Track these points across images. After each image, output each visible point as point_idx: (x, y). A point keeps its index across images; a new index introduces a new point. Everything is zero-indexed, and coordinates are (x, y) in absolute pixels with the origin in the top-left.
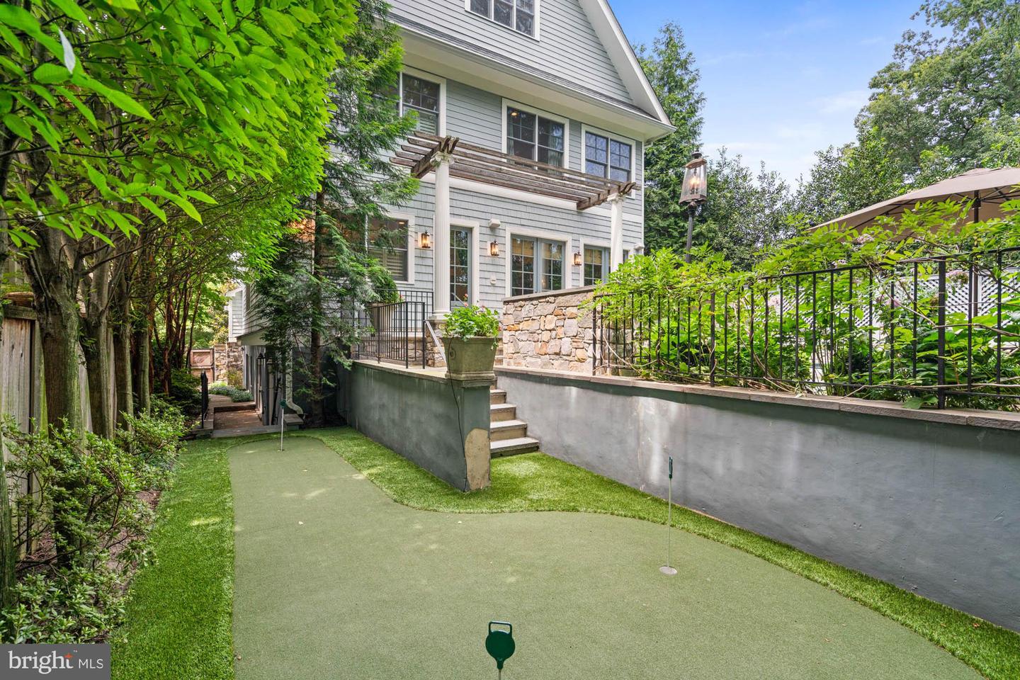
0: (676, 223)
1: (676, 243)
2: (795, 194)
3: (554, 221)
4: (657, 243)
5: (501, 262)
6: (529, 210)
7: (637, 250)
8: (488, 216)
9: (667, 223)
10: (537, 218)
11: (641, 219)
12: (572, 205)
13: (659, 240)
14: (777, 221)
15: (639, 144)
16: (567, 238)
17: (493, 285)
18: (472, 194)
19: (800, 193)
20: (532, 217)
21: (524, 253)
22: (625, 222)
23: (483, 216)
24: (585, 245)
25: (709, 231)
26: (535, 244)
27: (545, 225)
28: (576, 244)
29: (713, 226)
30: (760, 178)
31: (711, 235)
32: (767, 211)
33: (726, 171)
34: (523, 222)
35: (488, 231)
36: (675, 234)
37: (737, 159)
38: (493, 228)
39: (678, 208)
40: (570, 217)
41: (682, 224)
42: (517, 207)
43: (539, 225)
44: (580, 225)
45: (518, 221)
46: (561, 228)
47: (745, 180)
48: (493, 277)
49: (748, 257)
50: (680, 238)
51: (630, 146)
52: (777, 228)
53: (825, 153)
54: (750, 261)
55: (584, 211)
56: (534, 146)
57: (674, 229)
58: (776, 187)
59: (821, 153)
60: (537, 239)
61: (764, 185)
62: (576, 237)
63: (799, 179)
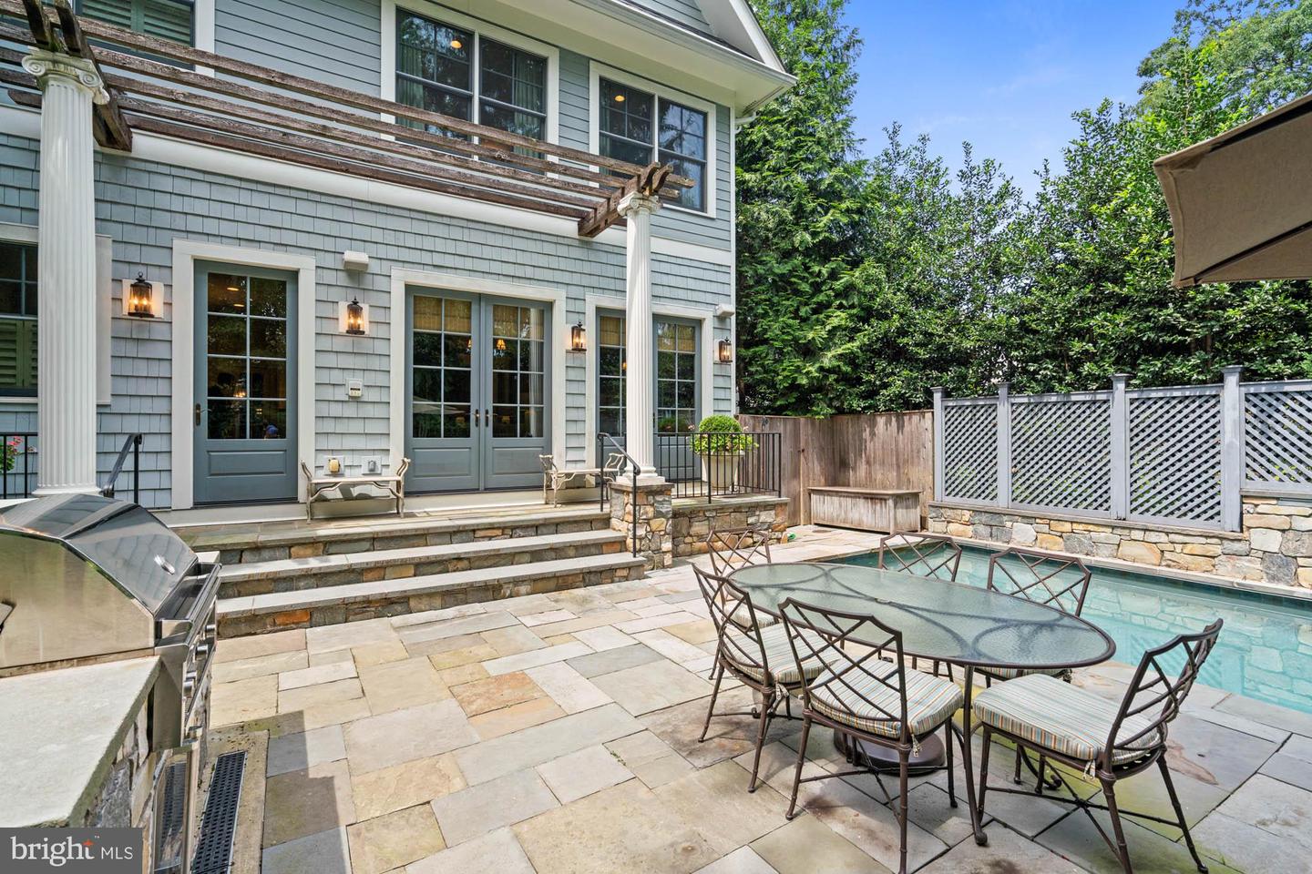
0: (807, 268)
1: (806, 304)
2: (1035, 202)
3: (521, 258)
4: (772, 305)
5: (380, 347)
6: (456, 233)
7: (722, 318)
8: (341, 245)
9: (789, 267)
10: (476, 251)
11: (729, 258)
12: (569, 227)
13: (775, 299)
14: (998, 256)
15: (723, 112)
16: (558, 296)
17: (355, 400)
18: (293, 193)
19: (1043, 198)
20: (462, 248)
21: (445, 328)
22: (655, 258)
23: (329, 244)
24: (599, 310)
25: (868, 281)
26: (474, 307)
27: (496, 267)
28: (578, 306)
29: (872, 271)
30: (963, 175)
31: (869, 289)
32: (978, 241)
33: (901, 170)
34: (438, 259)
35: (342, 279)
36: (805, 287)
37: (919, 145)
38: (355, 273)
39: (808, 237)
40: (562, 251)
41: (816, 269)
42: (422, 228)
43: (484, 266)
44: (587, 268)
45: (426, 258)
46: (539, 274)
47: (935, 185)
48: (355, 381)
49: (940, 330)
50: (813, 295)
51: (705, 115)
52: (997, 273)
53: (1094, 116)
54: (943, 340)
55: (595, 239)
56: (470, 98)
57: (803, 279)
58: (994, 192)
59: (1084, 117)
60: (480, 297)
61: (972, 188)
62: (575, 292)
63: (1042, 170)
